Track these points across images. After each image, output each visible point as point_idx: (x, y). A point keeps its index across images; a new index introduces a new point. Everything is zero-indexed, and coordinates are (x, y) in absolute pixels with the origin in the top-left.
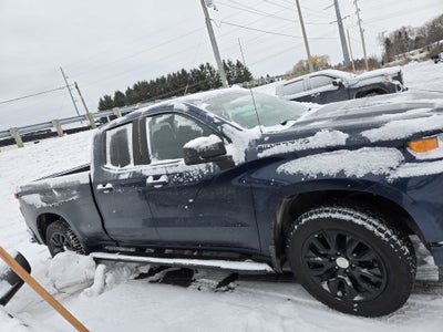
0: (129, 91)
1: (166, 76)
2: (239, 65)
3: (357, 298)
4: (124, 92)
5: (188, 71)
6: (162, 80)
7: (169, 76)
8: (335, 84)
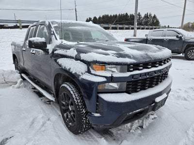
0: (100, 18)
1: (118, 15)
2: (155, 17)
3: (70, 124)
4: (98, 17)
5: (129, 15)
6: (116, 16)
7: (119, 15)
8: (177, 37)
